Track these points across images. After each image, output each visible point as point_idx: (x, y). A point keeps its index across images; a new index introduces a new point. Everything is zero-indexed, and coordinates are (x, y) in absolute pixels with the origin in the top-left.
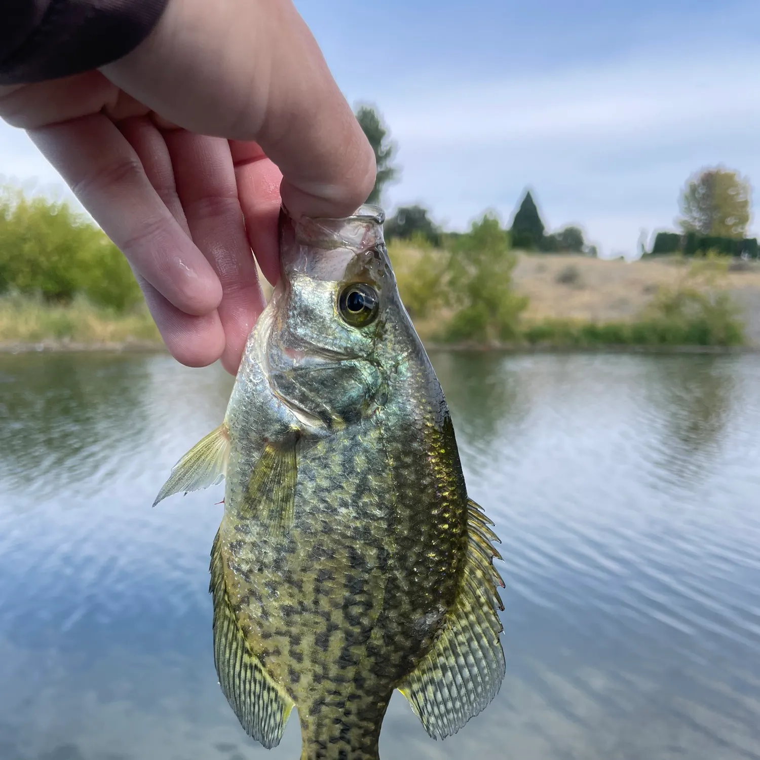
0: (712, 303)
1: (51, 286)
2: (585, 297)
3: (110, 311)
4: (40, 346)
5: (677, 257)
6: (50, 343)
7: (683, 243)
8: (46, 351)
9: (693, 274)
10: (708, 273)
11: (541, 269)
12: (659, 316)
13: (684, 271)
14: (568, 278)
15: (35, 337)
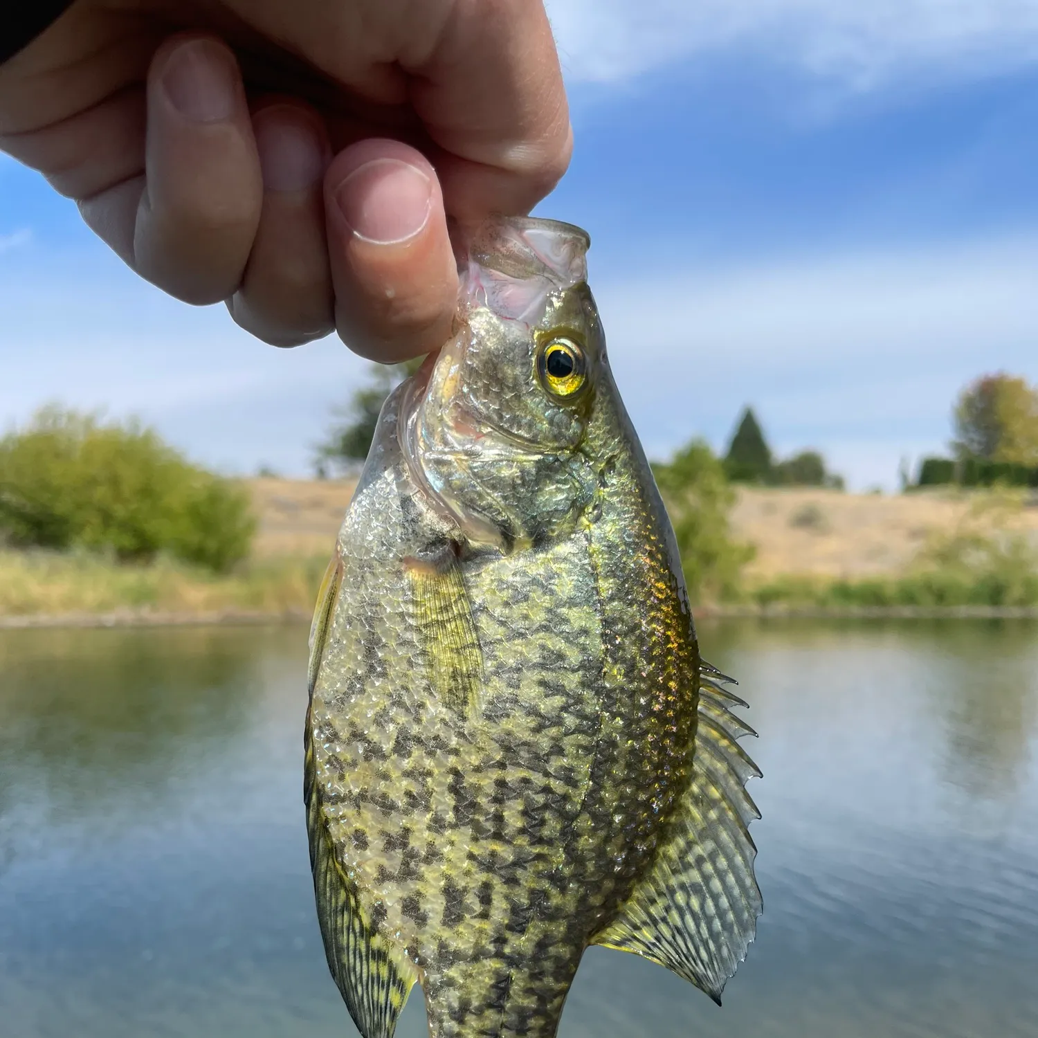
0: (1003, 549)
1: (128, 541)
2: (831, 545)
3: (204, 572)
4: (110, 618)
5: (951, 490)
6: (124, 614)
7: (958, 471)
8: (119, 625)
9: (976, 513)
10: (995, 511)
11: (769, 509)
12: (933, 569)
13: (963, 508)
14: (807, 520)
15: (104, 606)
